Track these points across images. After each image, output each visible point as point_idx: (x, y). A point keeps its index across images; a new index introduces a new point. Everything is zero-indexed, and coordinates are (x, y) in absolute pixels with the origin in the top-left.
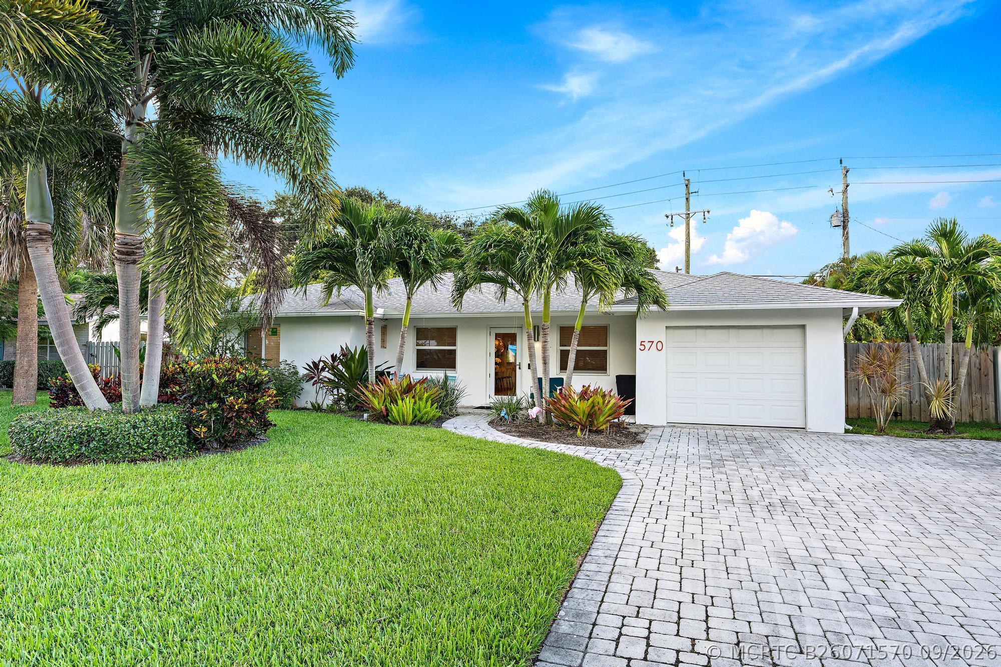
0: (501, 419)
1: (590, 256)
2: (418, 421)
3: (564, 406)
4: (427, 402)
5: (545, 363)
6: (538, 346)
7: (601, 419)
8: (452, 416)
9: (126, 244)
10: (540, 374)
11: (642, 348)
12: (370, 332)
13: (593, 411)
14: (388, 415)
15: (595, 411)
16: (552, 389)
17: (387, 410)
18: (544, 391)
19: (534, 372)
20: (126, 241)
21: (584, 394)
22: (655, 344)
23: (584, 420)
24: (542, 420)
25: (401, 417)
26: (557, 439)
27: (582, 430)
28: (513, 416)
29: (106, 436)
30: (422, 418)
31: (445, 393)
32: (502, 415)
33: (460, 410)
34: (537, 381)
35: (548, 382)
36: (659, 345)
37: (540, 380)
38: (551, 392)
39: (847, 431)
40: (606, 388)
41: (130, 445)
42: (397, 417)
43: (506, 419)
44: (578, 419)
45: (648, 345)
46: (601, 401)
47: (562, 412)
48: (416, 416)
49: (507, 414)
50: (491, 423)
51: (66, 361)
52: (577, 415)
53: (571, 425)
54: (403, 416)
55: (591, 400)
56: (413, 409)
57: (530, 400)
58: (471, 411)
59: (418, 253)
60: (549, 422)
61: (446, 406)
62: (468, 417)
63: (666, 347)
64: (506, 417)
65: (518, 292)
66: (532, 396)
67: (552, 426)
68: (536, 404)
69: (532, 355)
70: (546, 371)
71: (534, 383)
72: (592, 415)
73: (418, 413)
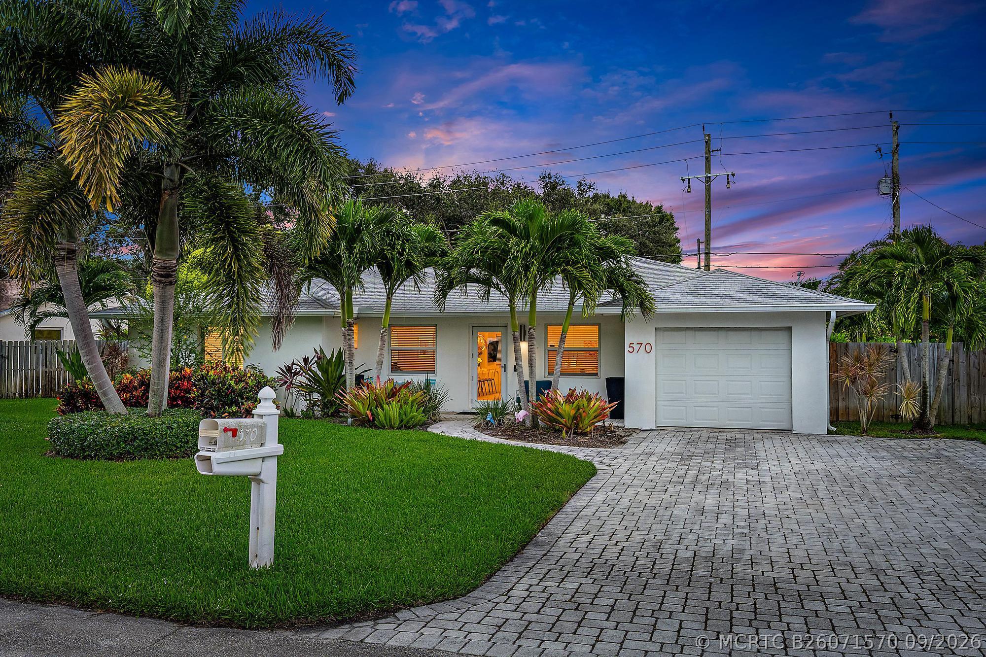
0: (487, 424)
1: (574, 263)
2: (405, 425)
3: (550, 410)
4: (412, 406)
5: (531, 366)
6: (524, 346)
7: (586, 421)
8: (435, 422)
9: (165, 268)
10: (526, 377)
11: (631, 350)
12: (350, 334)
13: (578, 413)
14: (374, 419)
15: (580, 414)
16: (539, 392)
17: (372, 414)
18: (530, 394)
19: (520, 375)
20: (165, 265)
21: (570, 397)
22: (643, 346)
23: (570, 422)
24: (528, 424)
25: (388, 421)
26: (543, 441)
27: (567, 432)
28: (500, 420)
29: (147, 435)
30: (408, 422)
31: (428, 397)
32: (488, 419)
33: (442, 416)
34: (523, 384)
35: (535, 385)
36: (648, 347)
37: (526, 383)
38: (537, 395)
39: (830, 432)
40: (592, 392)
41: (167, 443)
42: (384, 422)
43: (492, 424)
44: (563, 422)
45: (636, 347)
46: (586, 404)
47: (548, 414)
48: (402, 421)
49: (493, 417)
50: (477, 427)
51: (90, 369)
52: (562, 417)
53: (557, 428)
54: (390, 420)
55: (576, 403)
56: (400, 413)
57: (516, 404)
58: (453, 416)
59: (401, 255)
60: (535, 425)
61: (429, 411)
62: (452, 423)
63: (656, 349)
64: (492, 421)
65: (504, 293)
66: (518, 400)
67: (538, 429)
68: (523, 408)
69: (518, 358)
70: (531, 374)
71: (520, 386)
72: (577, 418)
73: (404, 417)
